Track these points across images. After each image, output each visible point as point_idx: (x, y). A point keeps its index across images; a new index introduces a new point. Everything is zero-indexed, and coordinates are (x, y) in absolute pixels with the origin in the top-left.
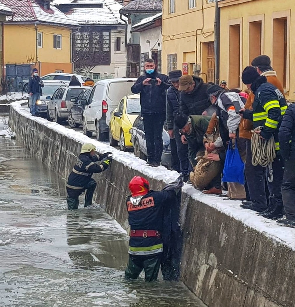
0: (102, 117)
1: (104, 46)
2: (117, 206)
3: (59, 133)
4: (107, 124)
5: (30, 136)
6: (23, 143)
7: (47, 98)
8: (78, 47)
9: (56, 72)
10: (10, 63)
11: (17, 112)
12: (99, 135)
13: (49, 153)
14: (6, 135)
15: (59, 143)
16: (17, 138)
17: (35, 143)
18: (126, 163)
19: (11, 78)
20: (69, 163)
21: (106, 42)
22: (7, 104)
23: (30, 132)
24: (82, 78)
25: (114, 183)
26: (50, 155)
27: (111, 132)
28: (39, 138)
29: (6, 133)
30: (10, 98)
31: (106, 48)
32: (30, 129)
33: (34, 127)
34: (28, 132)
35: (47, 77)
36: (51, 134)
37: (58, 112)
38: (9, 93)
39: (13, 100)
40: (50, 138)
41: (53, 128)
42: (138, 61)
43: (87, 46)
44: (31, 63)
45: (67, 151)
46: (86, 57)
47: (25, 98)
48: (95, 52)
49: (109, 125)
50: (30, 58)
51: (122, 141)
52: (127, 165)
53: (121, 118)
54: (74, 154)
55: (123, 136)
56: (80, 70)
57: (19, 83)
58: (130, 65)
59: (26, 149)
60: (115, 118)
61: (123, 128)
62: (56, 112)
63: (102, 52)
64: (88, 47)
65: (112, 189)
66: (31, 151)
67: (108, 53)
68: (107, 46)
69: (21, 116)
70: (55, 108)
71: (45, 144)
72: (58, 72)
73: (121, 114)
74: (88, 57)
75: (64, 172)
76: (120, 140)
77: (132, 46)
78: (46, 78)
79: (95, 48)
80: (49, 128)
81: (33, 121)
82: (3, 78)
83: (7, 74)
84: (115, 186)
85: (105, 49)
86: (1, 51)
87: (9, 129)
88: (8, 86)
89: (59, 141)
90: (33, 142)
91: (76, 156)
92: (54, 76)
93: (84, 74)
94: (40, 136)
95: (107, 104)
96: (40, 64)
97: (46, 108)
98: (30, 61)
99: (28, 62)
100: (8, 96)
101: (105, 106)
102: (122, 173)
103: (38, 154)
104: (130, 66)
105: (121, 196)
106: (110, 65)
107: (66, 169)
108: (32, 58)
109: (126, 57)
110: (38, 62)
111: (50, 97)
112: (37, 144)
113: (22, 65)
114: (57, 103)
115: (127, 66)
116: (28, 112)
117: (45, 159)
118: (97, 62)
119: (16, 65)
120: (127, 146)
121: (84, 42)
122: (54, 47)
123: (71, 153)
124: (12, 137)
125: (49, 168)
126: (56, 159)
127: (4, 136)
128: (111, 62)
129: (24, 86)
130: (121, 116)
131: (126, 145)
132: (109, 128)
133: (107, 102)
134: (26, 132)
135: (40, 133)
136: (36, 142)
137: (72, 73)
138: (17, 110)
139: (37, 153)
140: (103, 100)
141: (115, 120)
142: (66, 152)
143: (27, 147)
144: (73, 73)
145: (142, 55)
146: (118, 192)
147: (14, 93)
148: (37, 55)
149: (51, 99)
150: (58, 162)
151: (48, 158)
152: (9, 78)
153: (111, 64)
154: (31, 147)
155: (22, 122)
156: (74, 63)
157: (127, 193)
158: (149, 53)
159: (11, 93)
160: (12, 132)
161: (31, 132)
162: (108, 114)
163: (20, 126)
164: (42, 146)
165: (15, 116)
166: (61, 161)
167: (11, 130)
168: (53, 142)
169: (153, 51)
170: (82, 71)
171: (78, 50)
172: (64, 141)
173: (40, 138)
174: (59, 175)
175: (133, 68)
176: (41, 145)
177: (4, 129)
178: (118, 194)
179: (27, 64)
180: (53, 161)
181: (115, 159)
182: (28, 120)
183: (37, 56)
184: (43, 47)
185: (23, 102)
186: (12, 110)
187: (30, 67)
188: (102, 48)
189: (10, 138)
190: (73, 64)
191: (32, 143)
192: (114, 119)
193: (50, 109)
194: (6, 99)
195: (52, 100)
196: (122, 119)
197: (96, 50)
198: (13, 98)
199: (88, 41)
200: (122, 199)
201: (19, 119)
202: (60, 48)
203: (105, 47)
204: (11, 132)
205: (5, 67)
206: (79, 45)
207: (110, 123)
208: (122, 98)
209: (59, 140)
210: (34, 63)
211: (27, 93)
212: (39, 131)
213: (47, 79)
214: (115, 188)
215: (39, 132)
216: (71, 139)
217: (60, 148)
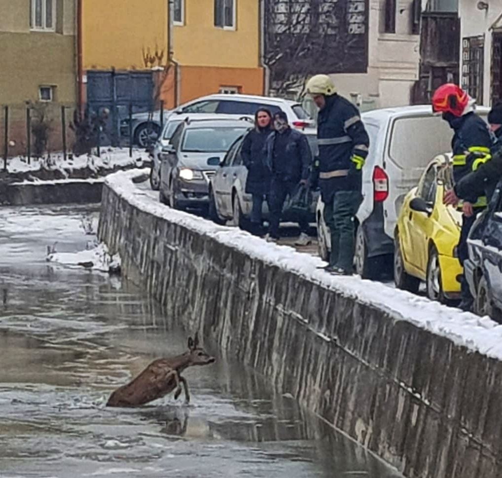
0: (372, 214)
1: (352, 21)
2: (435, 458)
3: (251, 257)
4: (386, 232)
5: (164, 266)
6: (146, 284)
7: (211, 161)
8: (281, 23)
9: (220, 92)
10: (99, 68)
11: (124, 202)
12: (362, 263)
13: (222, 311)
14: (94, 261)
15: (253, 284)
16: (125, 273)
17: (180, 285)
18: (460, 337)
19: (101, 110)
20: (286, 338)
21: (356, 8)
22: (91, 181)
23: (165, 255)
24: (292, 107)
25: (423, 394)
26: (228, 317)
27: (400, 254)
28: (192, 272)
29: (93, 258)
30: (98, 162)
31: (356, 25)
32: (165, 247)
33: (177, 242)
34: (158, 255)
35: (199, 105)
36: (229, 261)
37: (241, 199)
38: (96, 149)
39: (106, 170)
40: (225, 270)
41: (235, 243)
42: (451, 60)
43: (304, 20)
44: (156, 68)
45: (280, 307)
46: (303, 49)
47: (140, 164)
48: (326, 35)
49: (393, 237)
50: (153, 54)
51: (433, 280)
52: (464, 344)
53: (429, 214)
54: (301, 315)
55: (437, 264)
56: (285, 85)
57: (122, 122)
58: (428, 73)
59: (153, 301)
60: (411, 213)
61: (435, 241)
62: (236, 201)
63: (347, 37)
64: (306, 22)
65: (419, 411)
66: (169, 306)
67: (363, 39)
68: (360, 18)
69: (139, 211)
70: (234, 189)
71: (213, 286)
72: (226, 92)
73: (431, 203)
74: (309, 49)
75: (271, 365)
76: (427, 277)
77: (435, 19)
78: (194, 108)
79: (325, 26)
80: (223, 244)
81: (175, 224)
82: (80, 110)
83: (88, 97)
84: (426, 402)
85: (355, 29)
86: (74, 36)
87: (102, 248)
88: (95, 129)
89: (253, 279)
90: (174, 281)
91: (306, 321)
92: (217, 104)
93: (296, 98)
94: (196, 266)
95: (386, 177)
96: (179, 70)
97: (208, 192)
98: (152, 61)
99: (146, 66)
100: (94, 157)
101: (381, 182)
102: (448, 367)
103: (190, 314)
104: (430, 75)
105: (447, 430)
106: (366, 72)
107: (275, 356)
108: (157, 54)
109: (418, 49)
110: (173, 65)
111: (218, 158)
112: (187, 286)
113: (131, 72)
114: (239, 176)
115: (420, 73)
116: (155, 200)
117: (212, 328)
118: (332, 65)
119: (113, 73)
120: (447, 293)
121: (297, 8)
122: (216, 24)
123: (291, 311)
124: (111, 268)
125: (224, 352)
126: (245, 327)
127: (88, 265)
128: (370, 64)
129: (137, 128)
130: (430, 210)
131: (445, 289)
132: (392, 245)
133: (386, 171)
134: (154, 254)
135: (195, 258)
136: (184, 283)
137: (264, 95)
138: (124, 196)
139: (186, 313)
140: (377, 167)
141: (412, 222)
142: (276, 309)
143: (158, 296)
144: (266, 94)
145: (463, 44)
146: (436, 419)
147: (109, 150)
148: (171, 44)
149: (222, 165)
150: (250, 336)
151: (221, 324)
152: (97, 109)
153: (369, 69)
154: (169, 297)
155: (141, 227)
156: (270, 67)
157: (465, 423)
158: (484, 36)
159: (101, 149)
160: (111, 256)
161: (169, 255)
162: (388, 205)
163: (134, 240)
164: (202, 294)
165: (119, 213)
166: (259, 335)
167: (106, 249)
168: (237, 282)
169: (496, 31)
170: (292, 90)
171: (280, 31)
172: (269, 278)
173: (196, 272)
174: (256, 373)
175: (436, 80)
176: (198, 289)
177: (87, 248)
178: (436, 422)
179: (144, 68)
180: (236, 334)
181: (426, 328)
182: (159, 221)
183: (169, 47)
184: (185, 24)
185: (137, 172)
186: (110, 196)
187: (151, 78)
188: (344, 24)
189: (105, 272)
190: (268, 72)
191: (171, 284)
192: (410, 218)
193: (217, 192)
194: (88, 167)
195: (225, 169)
196: (432, 219)
197: (330, 31)
198: (106, 163)
199: (307, 7)
200: (449, 437)
201: (131, 219)
202: (231, 25)
203: (355, 23)
204: (108, 257)
205: (85, 79)
206: (282, 18)
207: (397, 227)
208: (432, 159)
209: (253, 276)
210: (162, 69)
211: (144, 149)
212: (193, 251)
213: (198, 111)
214: (428, 407)
215: (192, 256)
216: (290, 273)
217: (257, 298)
